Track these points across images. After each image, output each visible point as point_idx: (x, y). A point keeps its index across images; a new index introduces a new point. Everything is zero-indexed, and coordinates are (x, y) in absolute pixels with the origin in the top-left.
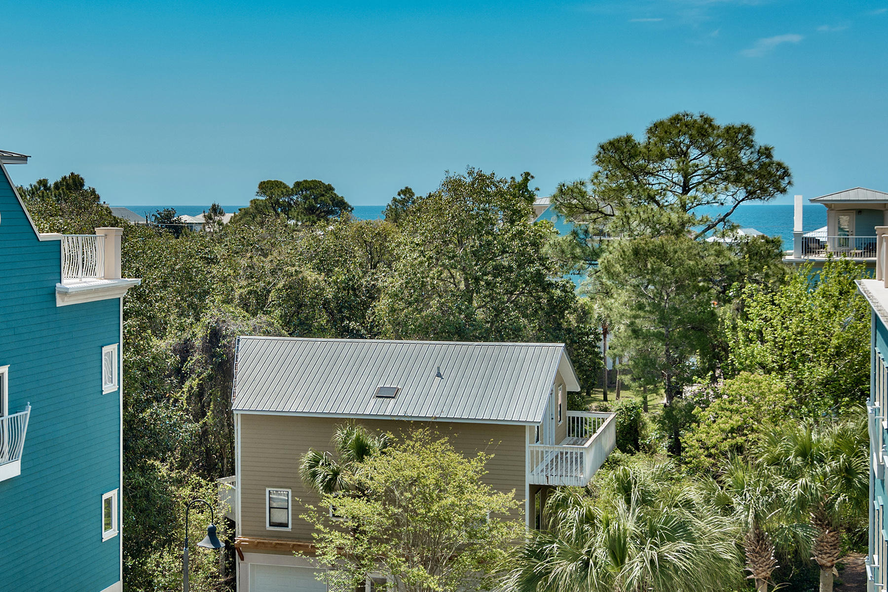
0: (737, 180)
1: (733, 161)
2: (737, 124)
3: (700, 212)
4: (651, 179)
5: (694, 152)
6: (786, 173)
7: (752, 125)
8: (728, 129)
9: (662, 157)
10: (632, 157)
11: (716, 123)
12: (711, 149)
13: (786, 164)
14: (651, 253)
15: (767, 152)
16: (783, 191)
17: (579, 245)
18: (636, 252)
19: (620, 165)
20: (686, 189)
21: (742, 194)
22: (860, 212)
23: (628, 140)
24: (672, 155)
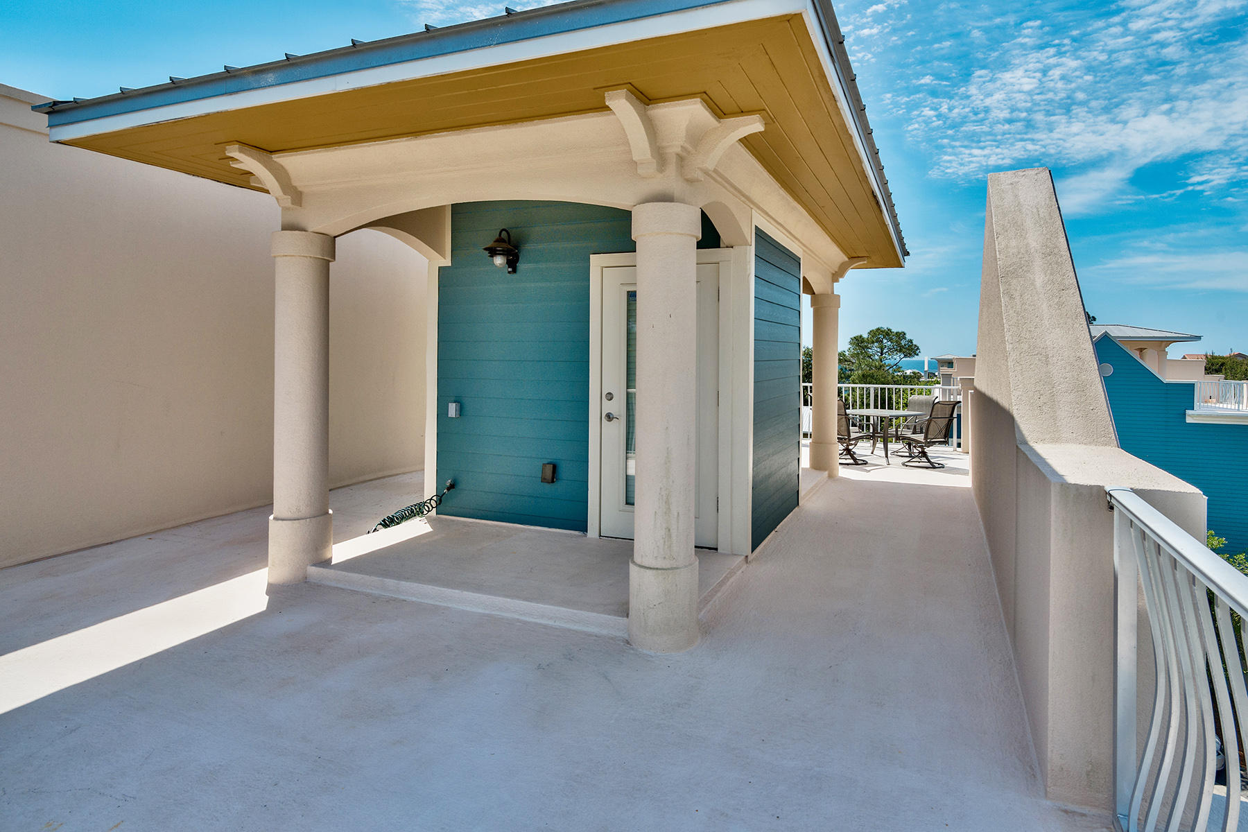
0: (900, 351)
1: (899, 344)
2: (900, 331)
3: (887, 362)
4: (869, 350)
5: (885, 341)
6: (918, 349)
7: (906, 332)
8: (897, 333)
9: (873, 342)
10: (862, 342)
11: (893, 331)
12: (891, 340)
13: (918, 345)
14: (869, 376)
15: (911, 341)
16: (917, 355)
17: (843, 373)
18: (863, 376)
19: (858, 345)
20: (882, 354)
21: (902, 356)
22: (949, 363)
23: (861, 336)
24: (877, 342)
